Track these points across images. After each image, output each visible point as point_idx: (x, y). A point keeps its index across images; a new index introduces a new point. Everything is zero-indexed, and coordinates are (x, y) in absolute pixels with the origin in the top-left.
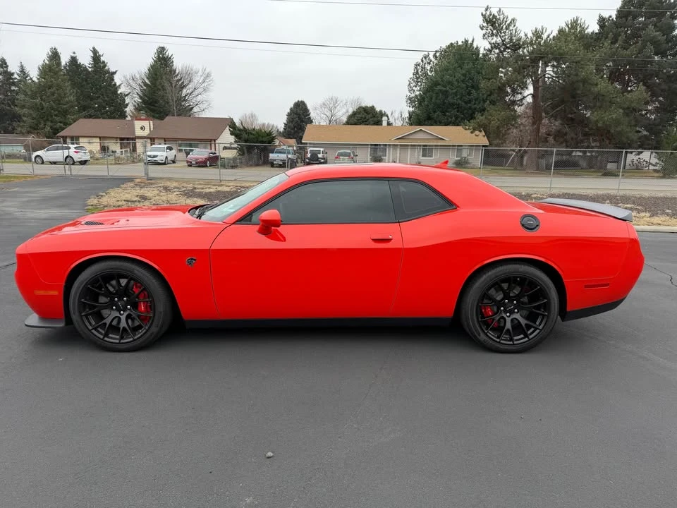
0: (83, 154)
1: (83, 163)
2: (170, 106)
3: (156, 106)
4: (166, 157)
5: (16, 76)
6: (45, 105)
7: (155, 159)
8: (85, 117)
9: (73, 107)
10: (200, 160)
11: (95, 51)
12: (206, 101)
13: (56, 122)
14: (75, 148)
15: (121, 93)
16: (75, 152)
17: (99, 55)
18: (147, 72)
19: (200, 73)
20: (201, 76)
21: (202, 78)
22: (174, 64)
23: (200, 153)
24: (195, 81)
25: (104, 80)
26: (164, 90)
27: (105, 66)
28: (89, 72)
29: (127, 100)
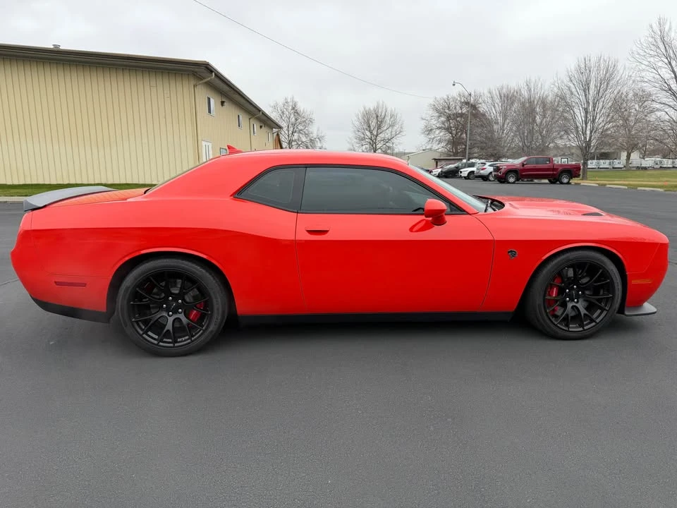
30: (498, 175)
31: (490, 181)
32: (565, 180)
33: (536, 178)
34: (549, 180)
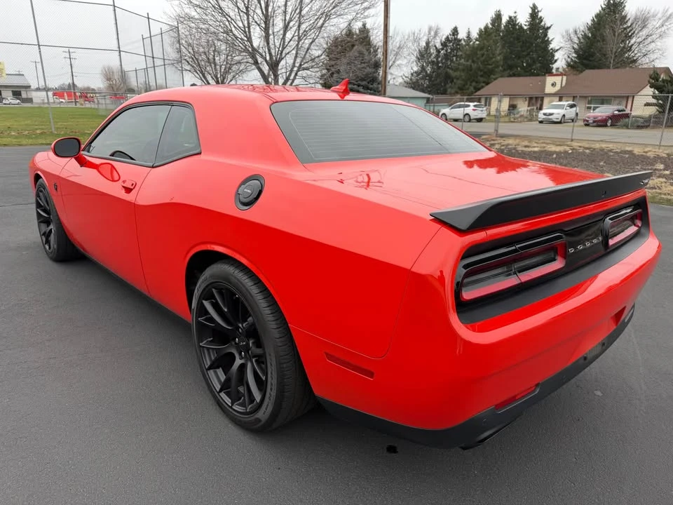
0: (480, 112)
1: (480, 120)
2: (607, 58)
3: (590, 61)
4: (564, 115)
5: (463, 42)
6: (474, 66)
7: (550, 117)
8: (508, 76)
9: (498, 67)
10: (600, 118)
11: (534, 8)
12: (659, 49)
13: (480, 83)
14: (475, 106)
15: (552, 49)
16: (474, 110)
17: (538, 11)
18: (590, 23)
19: (659, 15)
20: (660, 19)
21: (661, 21)
22: (625, 8)
23: (603, 111)
24: (650, 26)
25: (538, 37)
26: (603, 40)
27: (542, 21)
28: (524, 29)
29: (557, 55)
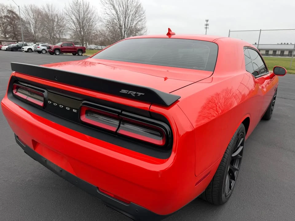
30: (50, 51)
31: (43, 53)
32: (80, 54)
33: (64, 53)
34: (73, 54)
